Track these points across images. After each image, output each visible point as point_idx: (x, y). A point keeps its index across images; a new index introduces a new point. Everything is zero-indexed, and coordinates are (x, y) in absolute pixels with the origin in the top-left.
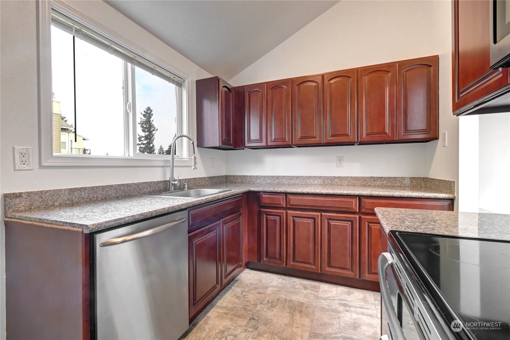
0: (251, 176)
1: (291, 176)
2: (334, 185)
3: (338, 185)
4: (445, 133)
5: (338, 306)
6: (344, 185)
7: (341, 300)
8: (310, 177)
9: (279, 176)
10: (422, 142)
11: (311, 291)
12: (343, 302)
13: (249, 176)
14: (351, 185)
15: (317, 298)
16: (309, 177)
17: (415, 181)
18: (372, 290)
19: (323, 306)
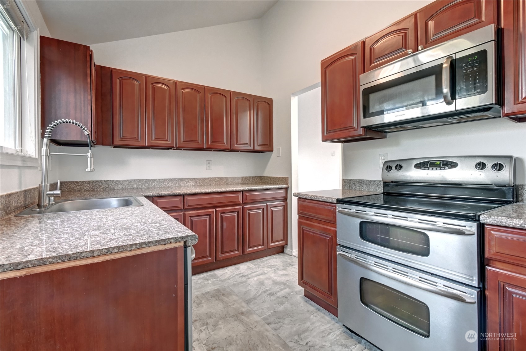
0: (108, 181)
1: (163, 179)
2: (204, 185)
3: (208, 185)
4: (279, 148)
5: (240, 279)
6: (213, 185)
7: (238, 275)
8: (184, 179)
9: (149, 180)
10: (259, 152)
11: (213, 279)
12: (240, 275)
13: (105, 181)
14: (217, 185)
15: (222, 281)
16: (182, 179)
17: (256, 179)
18: (248, 261)
19: (232, 284)
